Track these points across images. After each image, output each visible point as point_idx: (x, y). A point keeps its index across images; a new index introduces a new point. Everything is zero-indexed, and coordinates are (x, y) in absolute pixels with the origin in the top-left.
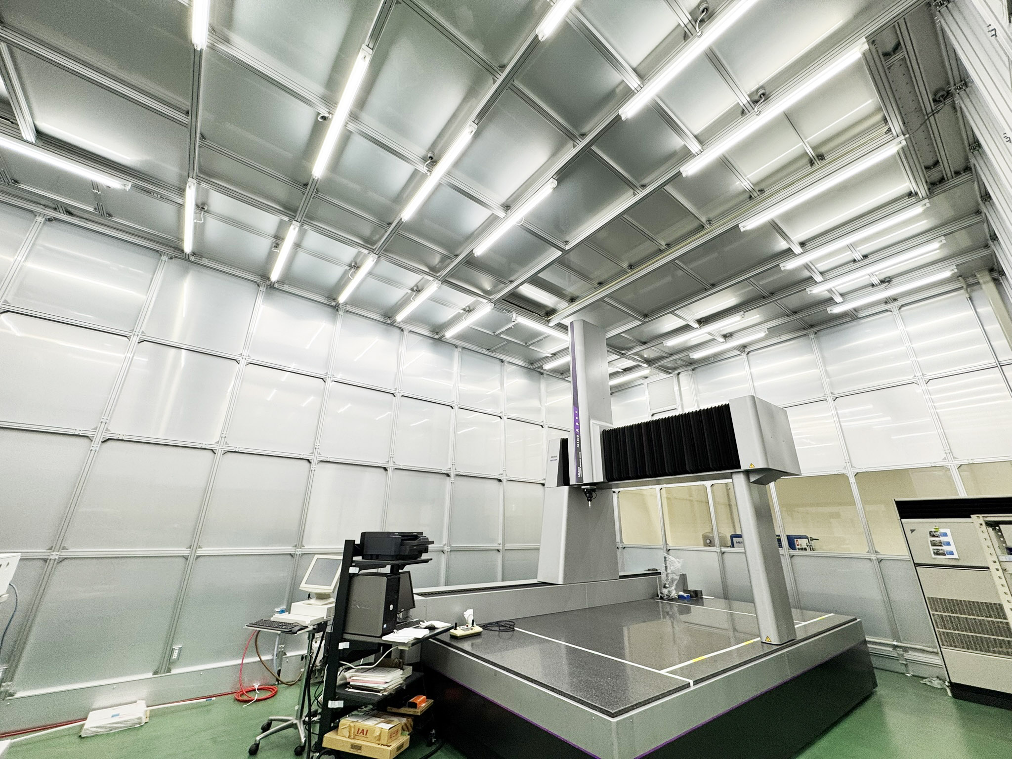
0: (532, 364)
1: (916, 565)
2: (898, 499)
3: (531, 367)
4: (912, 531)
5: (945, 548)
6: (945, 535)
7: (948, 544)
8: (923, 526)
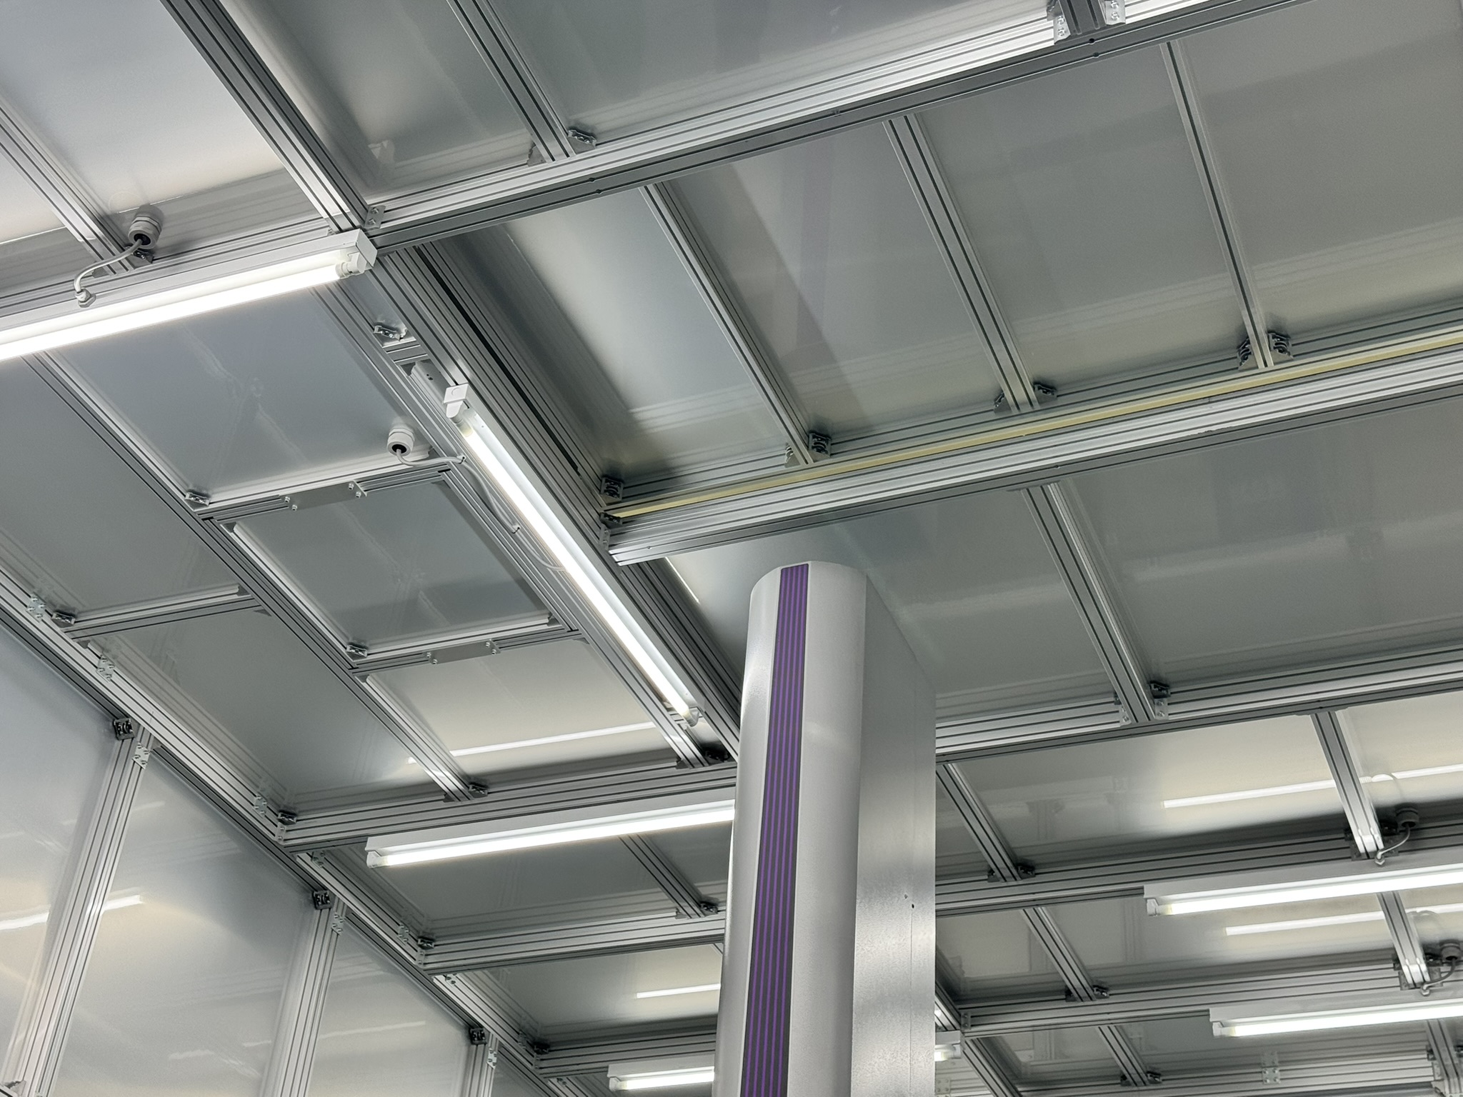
0: (287, 815)
3: (278, 833)
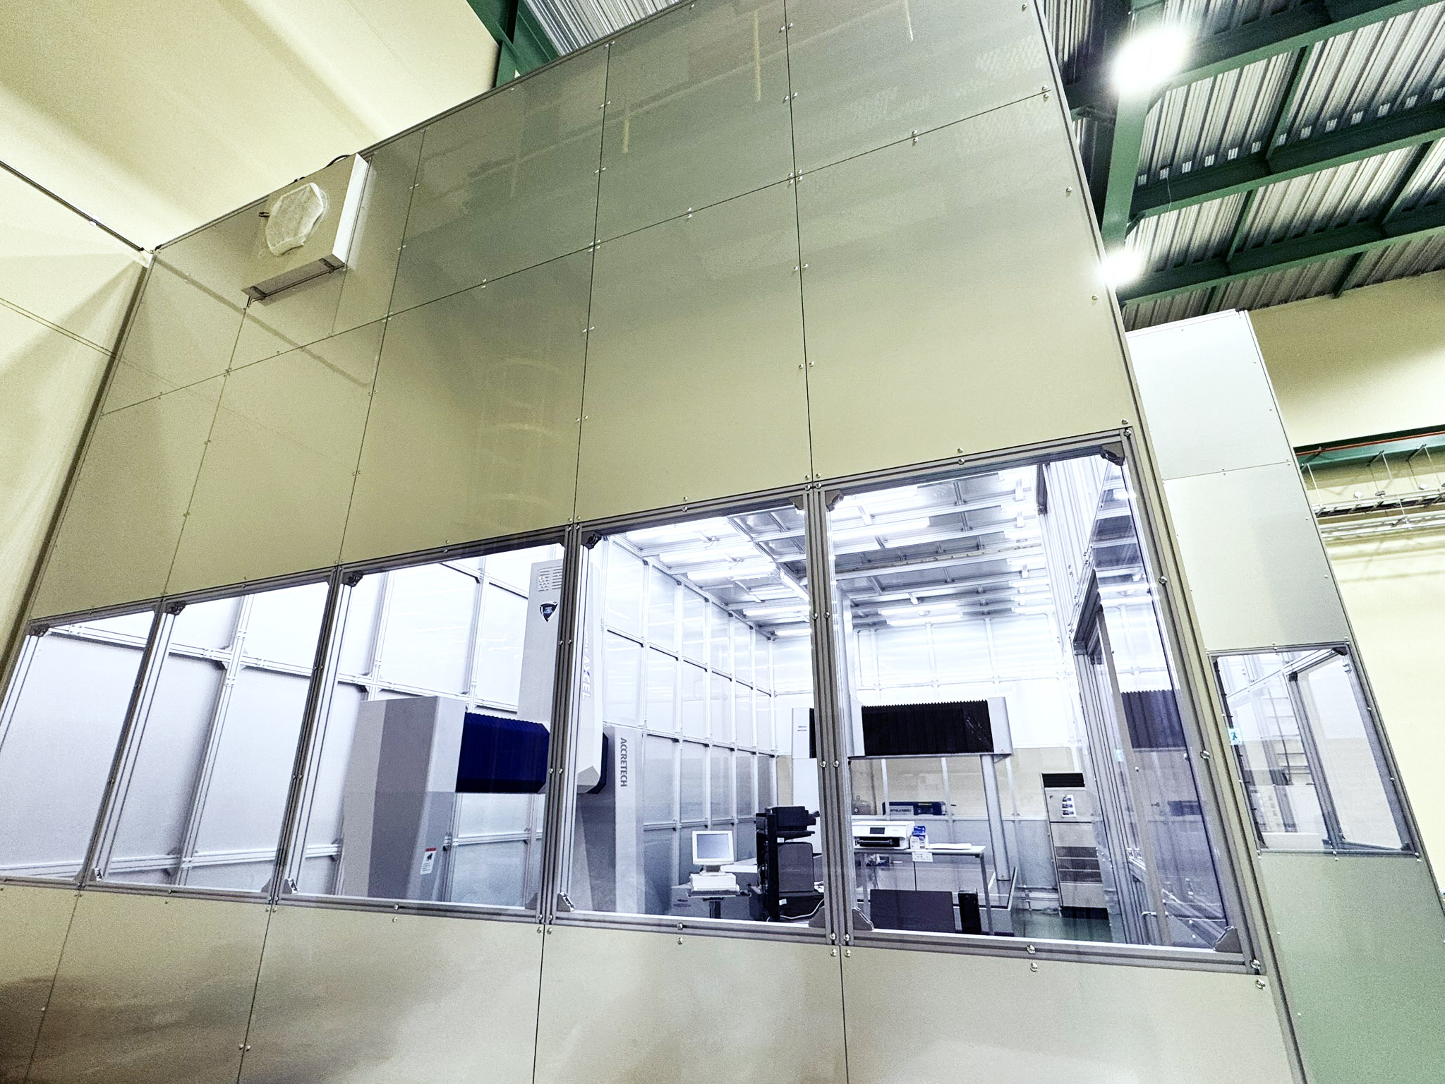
1: (1050, 822)
2: (1044, 773)
4: (1051, 797)
5: (1069, 809)
6: (1070, 799)
7: (1071, 806)
8: (1059, 792)
